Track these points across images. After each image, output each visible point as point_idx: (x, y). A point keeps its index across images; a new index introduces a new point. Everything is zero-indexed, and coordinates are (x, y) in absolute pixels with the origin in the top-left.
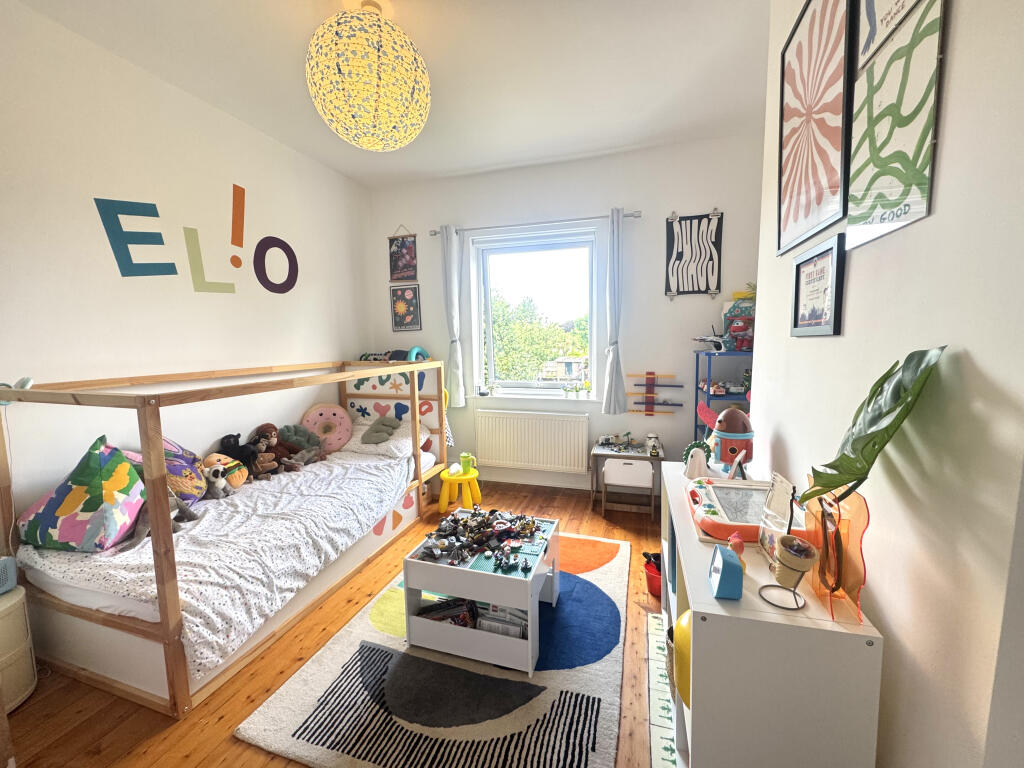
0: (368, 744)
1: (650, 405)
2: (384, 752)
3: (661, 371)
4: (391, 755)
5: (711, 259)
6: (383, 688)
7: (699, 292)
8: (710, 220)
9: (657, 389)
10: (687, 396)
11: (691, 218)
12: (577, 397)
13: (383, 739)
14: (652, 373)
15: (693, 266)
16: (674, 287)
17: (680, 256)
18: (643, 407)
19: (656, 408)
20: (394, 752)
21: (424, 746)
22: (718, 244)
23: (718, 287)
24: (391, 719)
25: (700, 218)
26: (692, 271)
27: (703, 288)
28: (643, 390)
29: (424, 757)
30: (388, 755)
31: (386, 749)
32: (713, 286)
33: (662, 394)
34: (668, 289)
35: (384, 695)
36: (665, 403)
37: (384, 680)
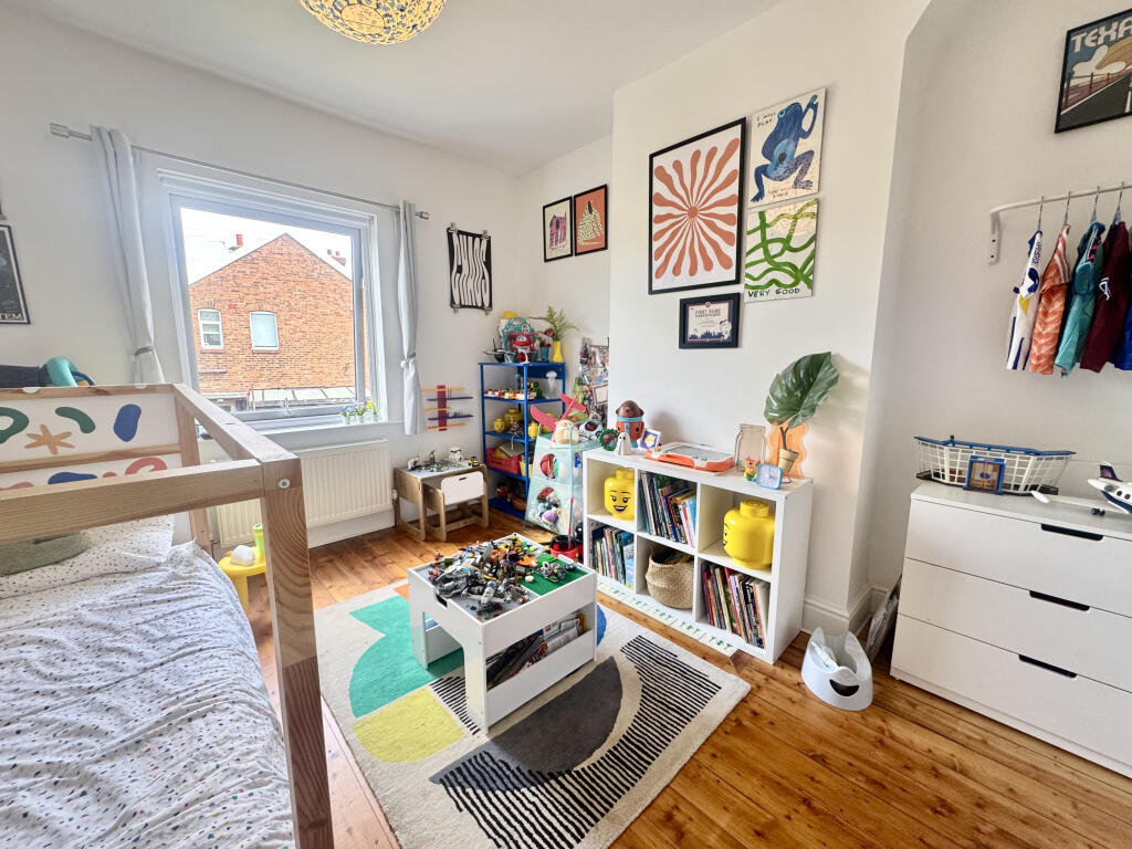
0: (596, 799)
1: (443, 419)
2: (613, 787)
3: (451, 384)
4: (618, 780)
5: (484, 278)
6: (530, 772)
7: (476, 307)
8: (481, 240)
9: (448, 403)
10: (473, 407)
11: (468, 234)
12: (362, 422)
13: (598, 785)
14: (443, 387)
15: (470, 281)
16: (457, 302)
17: (460, 270)
18: (436, 423)
19: (449, 421)
20: (616, 778)
21: (622, 752)
22: (488, 264)
23: (491, 305)
24: (577, 772)
25: (474, 236)
26: (470, 287)
27: (480, 305)
28: (436, 404)
29: (633, 755)
30: (618, 784)
31: (610, 784)
32: (487, 304)
33: (453, 407)
34: (452, 302)
35: (540, 773)
36: (456, 416)
37: (518, 768)
